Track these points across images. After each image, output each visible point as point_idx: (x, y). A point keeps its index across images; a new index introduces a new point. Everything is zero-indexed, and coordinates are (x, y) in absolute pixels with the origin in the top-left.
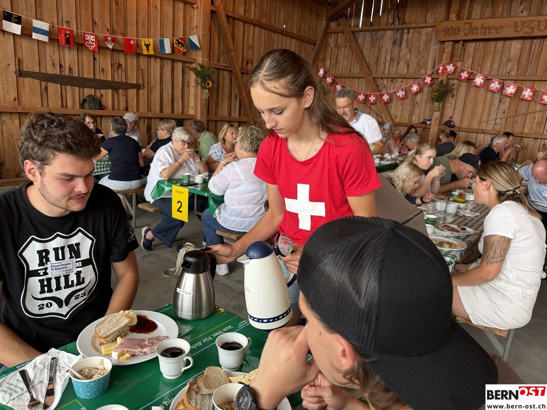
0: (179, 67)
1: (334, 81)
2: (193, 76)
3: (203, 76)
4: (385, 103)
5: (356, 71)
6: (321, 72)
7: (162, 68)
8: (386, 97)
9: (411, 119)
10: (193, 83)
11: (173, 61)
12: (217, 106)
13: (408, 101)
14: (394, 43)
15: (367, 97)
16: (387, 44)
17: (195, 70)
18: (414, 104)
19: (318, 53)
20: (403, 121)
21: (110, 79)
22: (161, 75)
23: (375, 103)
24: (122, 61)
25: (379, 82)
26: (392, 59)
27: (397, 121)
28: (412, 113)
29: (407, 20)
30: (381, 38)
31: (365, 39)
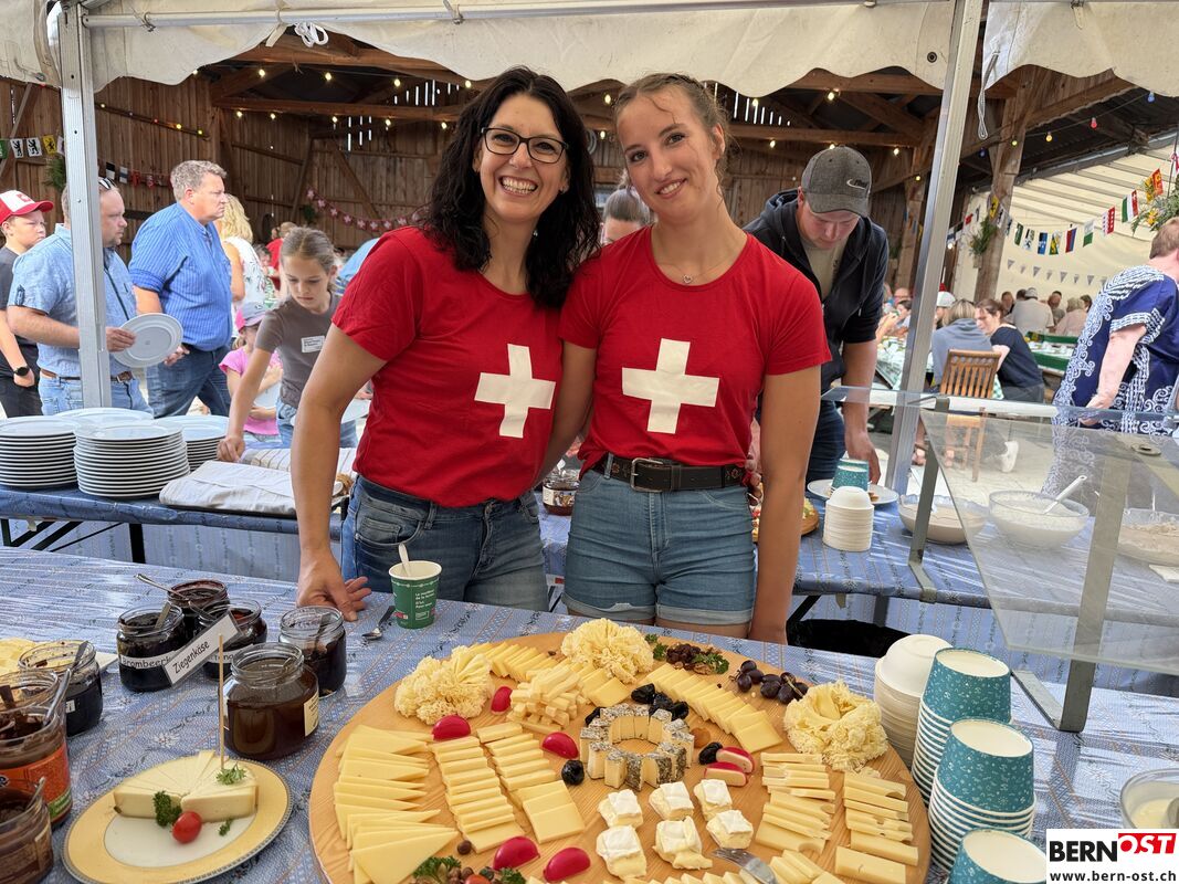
1: (327, 205)
5: (351, 195)
6: (311, 194)
8: (387, 225)
14: (388, 170)
15: (367, 223)
16: (381, 170)
19: (305, 174)
29: (398, 148)
30: (373, 163)
31: (356, 163)
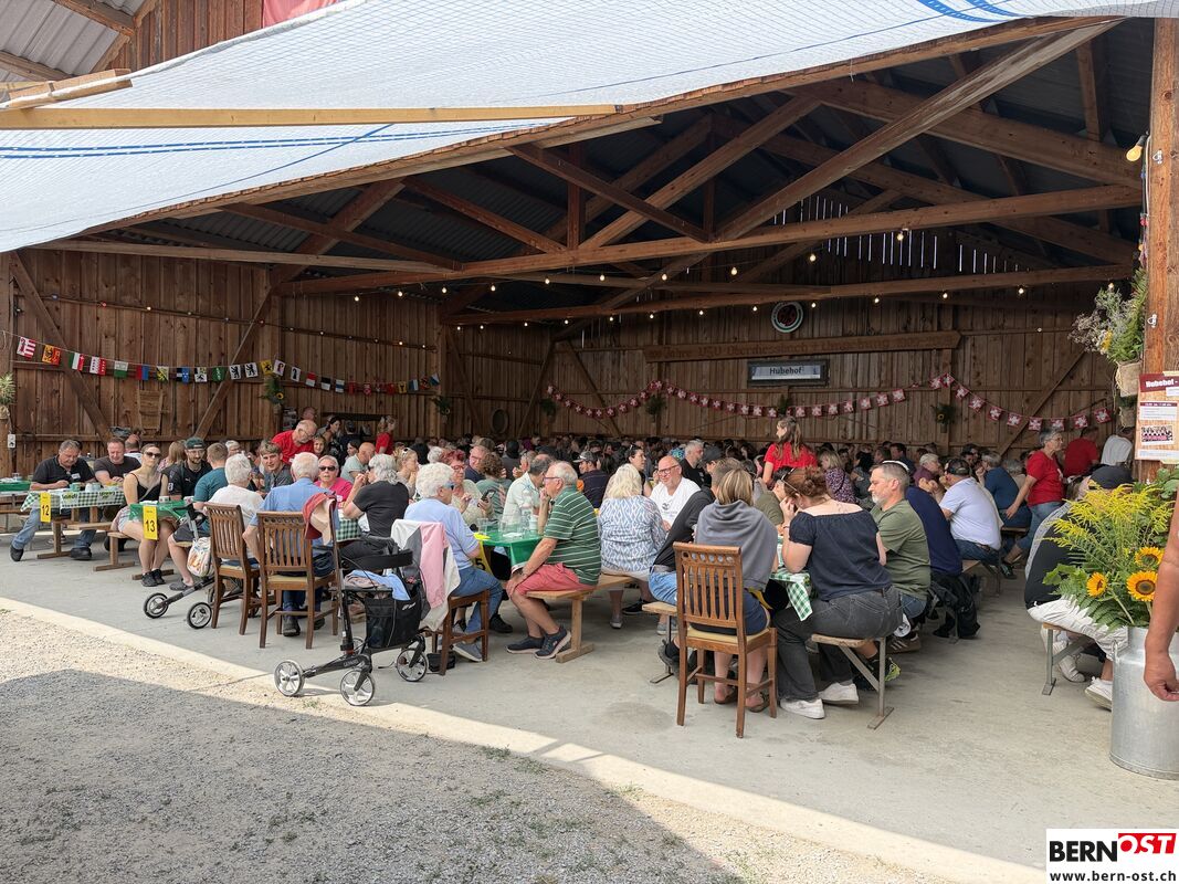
0: (423, 398)
1: (563, 398)
2: (433, 405)
3: (442, 405)
4: (611, 417)
5: (583, 387)
6: (550, 389)
7: (410, 401)
8: (610, 412)
9: (635, 430)
10: (433, 411)
11: (418, 395)
12: (452, 428)
13: (631, 414)
14: (613, 363)
15: (594, 411)
16: (608, 363)
17: (435, 401)
18: (637, 417)
19: (544, 372)
20: (628, 433)
21: (374, 413)
22: (409, 406)
23: (602, 417)
24: (383, 399)
25: (605, 397)
26: (613, 377)
27: (624, 433)
28: (635, 424)
29: (622, 343)
30: (602, 358)
31: (587, 359)
